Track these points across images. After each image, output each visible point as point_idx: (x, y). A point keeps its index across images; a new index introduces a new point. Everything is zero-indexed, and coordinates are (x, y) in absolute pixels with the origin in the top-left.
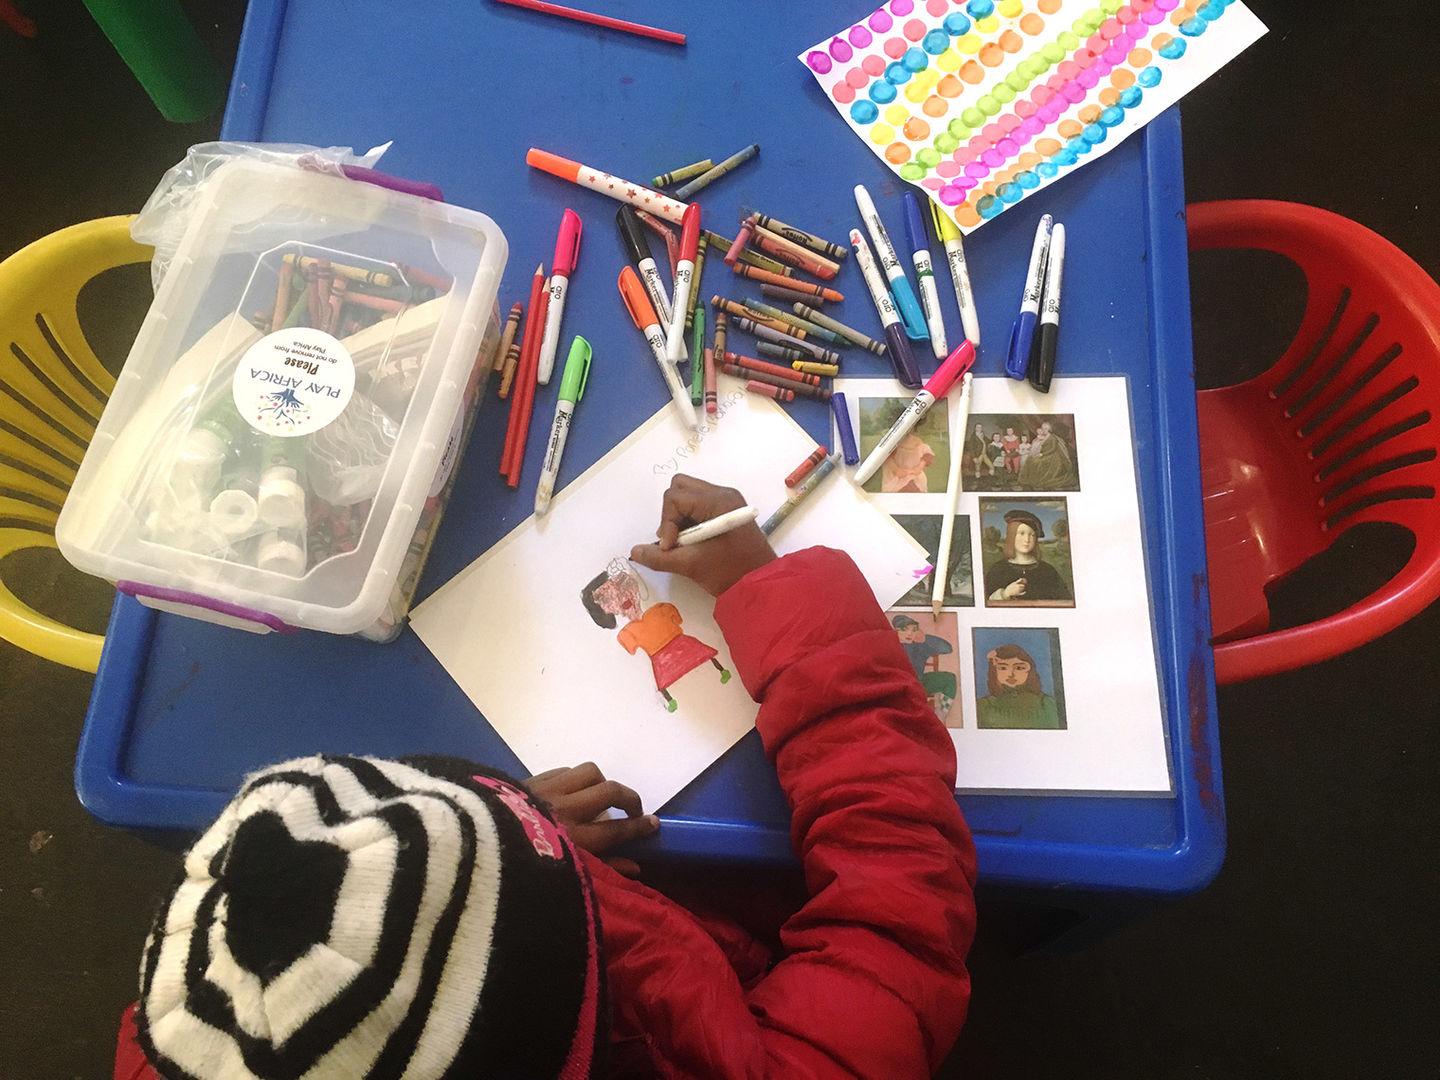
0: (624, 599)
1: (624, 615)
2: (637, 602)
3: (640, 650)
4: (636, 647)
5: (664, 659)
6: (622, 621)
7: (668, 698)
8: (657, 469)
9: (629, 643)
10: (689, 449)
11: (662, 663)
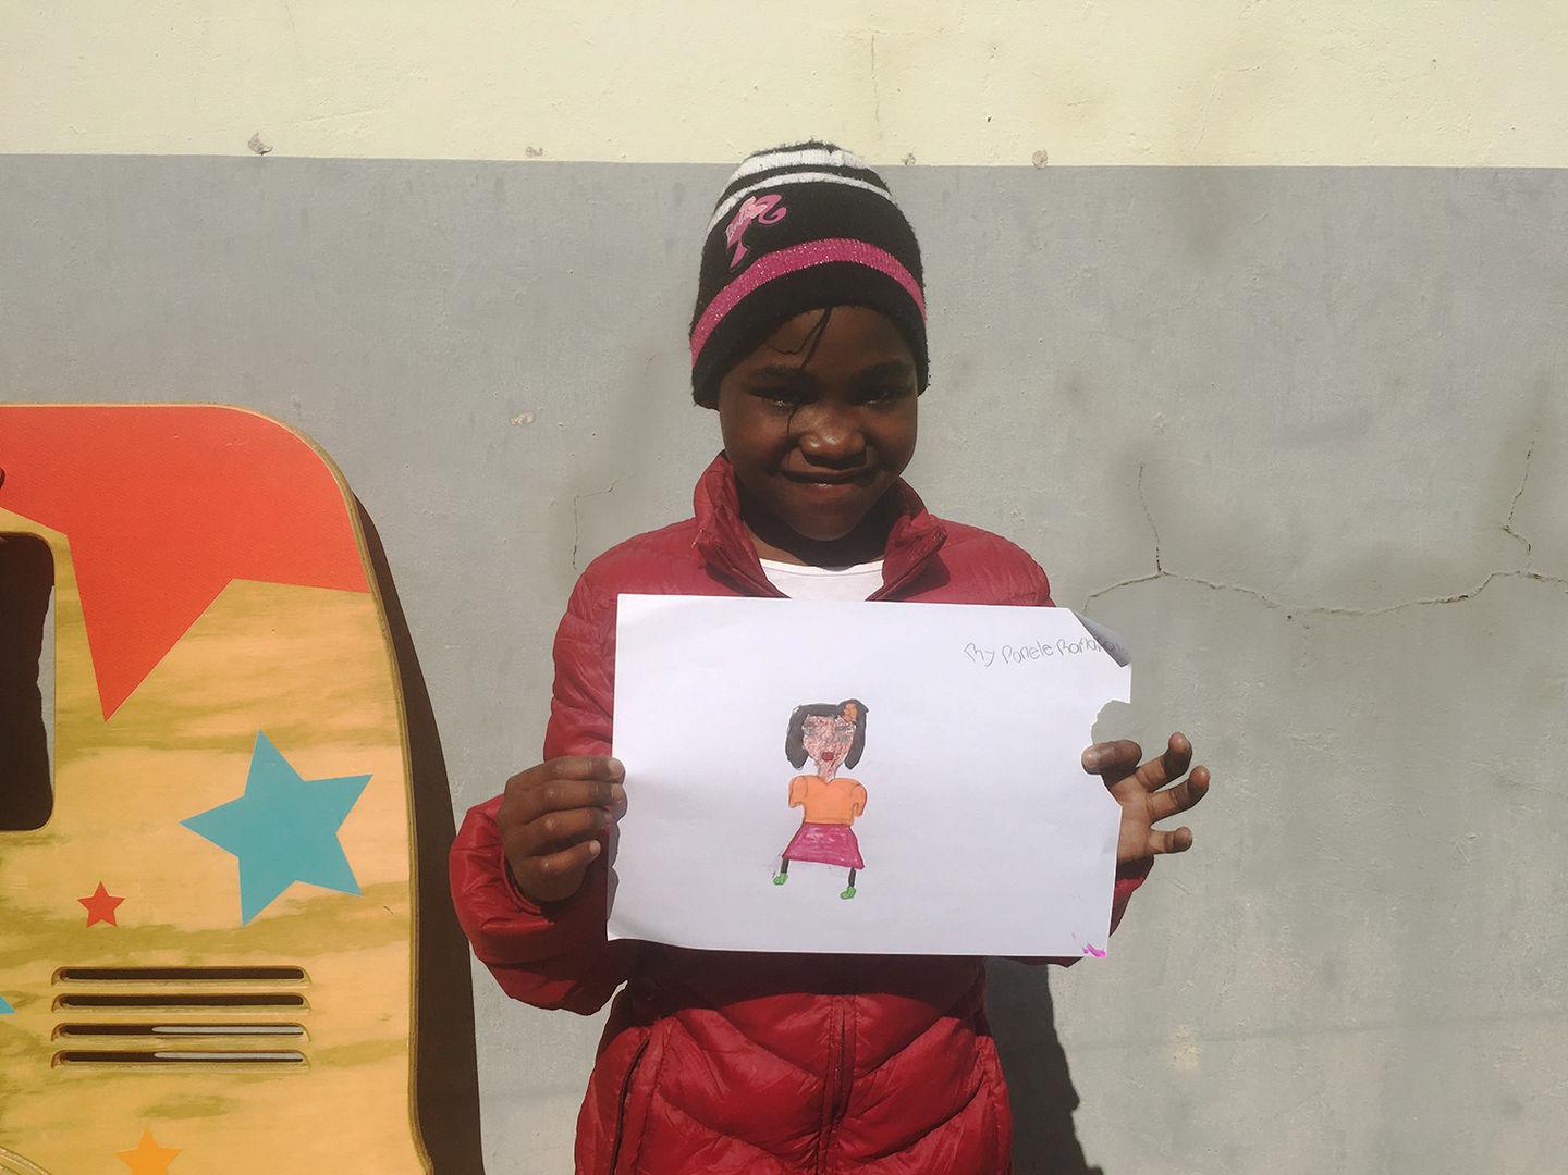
0: (830, 749)
1: (817, 763)
2: (838, 762)
3: (801, 808)
4: (800, 803)
5: (813, 834)
6: (810, 768)
7: (784, 869)
8: (971, 650)
9: (798, 793)
10: (1017, 655)
11: (808, 836)
